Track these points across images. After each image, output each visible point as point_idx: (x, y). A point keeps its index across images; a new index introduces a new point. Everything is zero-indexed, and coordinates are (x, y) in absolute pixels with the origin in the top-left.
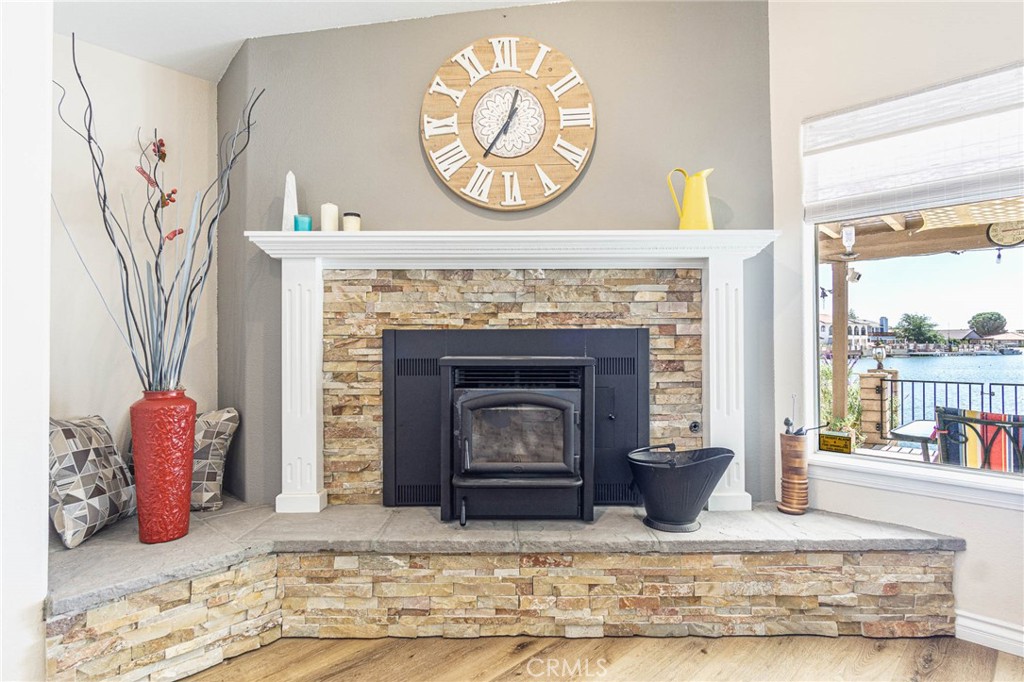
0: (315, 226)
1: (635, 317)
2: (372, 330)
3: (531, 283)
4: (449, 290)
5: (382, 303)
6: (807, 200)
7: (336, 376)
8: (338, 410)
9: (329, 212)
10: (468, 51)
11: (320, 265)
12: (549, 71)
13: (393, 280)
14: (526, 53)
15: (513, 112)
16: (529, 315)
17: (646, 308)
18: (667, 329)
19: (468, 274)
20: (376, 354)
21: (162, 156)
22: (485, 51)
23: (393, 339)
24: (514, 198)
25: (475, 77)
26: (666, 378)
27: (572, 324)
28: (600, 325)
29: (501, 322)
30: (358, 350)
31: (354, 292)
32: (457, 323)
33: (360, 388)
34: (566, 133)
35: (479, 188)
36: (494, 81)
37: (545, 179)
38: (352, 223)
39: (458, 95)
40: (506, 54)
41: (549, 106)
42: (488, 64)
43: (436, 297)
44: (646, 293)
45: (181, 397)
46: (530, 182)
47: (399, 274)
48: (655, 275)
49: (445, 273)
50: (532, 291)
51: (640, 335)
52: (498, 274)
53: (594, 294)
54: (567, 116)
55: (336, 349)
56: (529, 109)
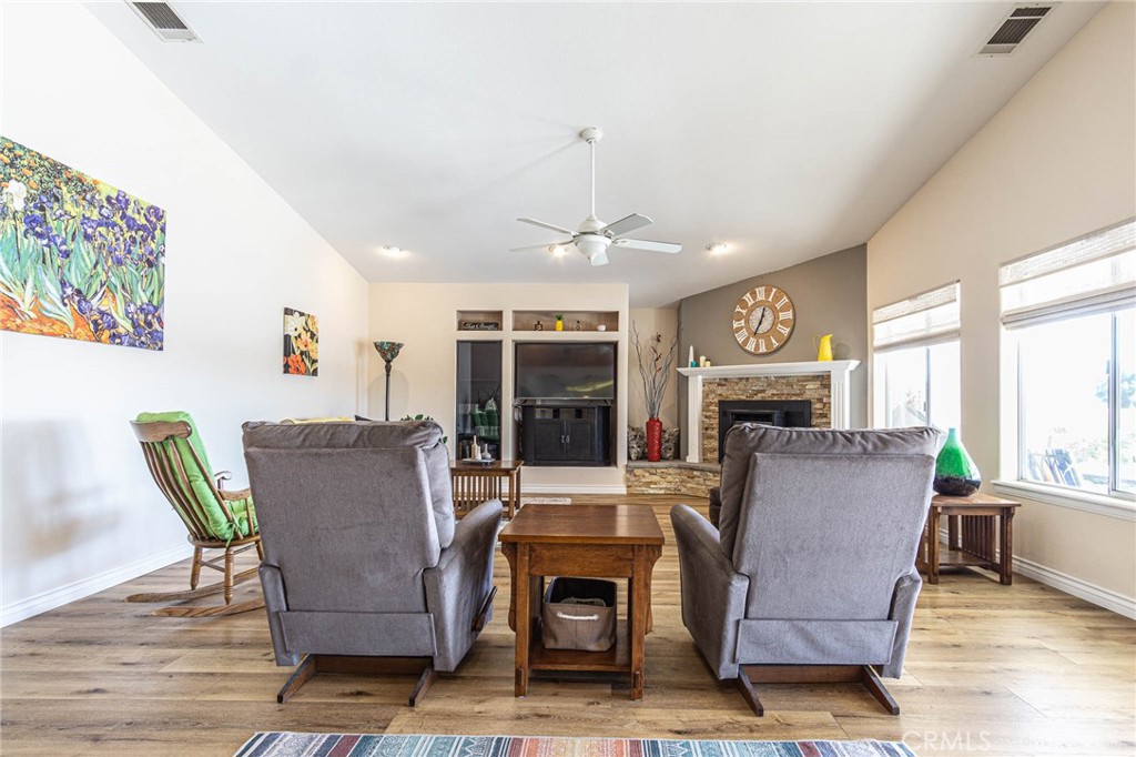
0: (698, 365)
1: (806, 396)
2: (716, 400)
3: (771, 382)
4: (741, 385)
5: (720, 390)
6: (877, 343)
7: (706, 417)
8: (707, 429)
9: (702, 359)
10: (748, 295)
11: (700, 378)
12: (776, 298)
13: (723, 382)
14: (768, 293)
15: (763, 316)
16: (769, 394)
17: (811, 391)
18: (820, 400)
19: (748, 379)
20: (717, 409)
21: (659, 341)
22: (754, 295)
23: (722, 404)
24: (763, 349)
25: (750, 304)
26: (818, 421)
27: (783, 398)
28: (794, 398)
29: (759, 397)
30: (712, 408)
31: (714, 387)
32: (744, 398)
33: (713, 421)
34: (782, 323)
35: (750, 347)
36: (757, 305)
37: (774, 341)
38: (708, 363)
39: (744, 312)
40: (761, 293)
41: (775, 313)
42: (754, 298)
43: (737, 388)
44: (810, 386)
45: (658, 421)
46: (769, 344)
47: (726, 380)
48: (815, 378)
49: (741, 379)
50: (769, 385)
51: (809, 403)
52: (758, 379)
53: (792, 386)
54: (782, 316)
55: (706, 407)
56: (769, 314)
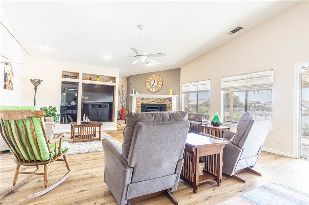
0: (136, 94)
1: (165, 103)
2: (140, 103)
3: (156, 99)
4: (148, 100)
5: (141, 101)
6: (183, 92)
7: (137, 108)
8: (137, 111)
9: (137, 92)
10: (150, 77)
11: (136, 97)
12: (158, 78)
13: (143, 99)
14: (156, 77)
15: (154, 82)
16: (155, 102)
17: (167, 102)
18: (169, 104)
19: (150, 98)
20: (141, 106)
21: (122, 86)
22: (152, 77)
23: (142, 104)
24: (154, 91)
25: (151, 79)
26: (168, 109)
27: (159, 104)
28: (162, 104)
29: (153, 103)
30: (139, 105)
31: (139, 100)
32: (148, 103)
33: (139, 109)
34: (159, 85)
35: (151, 90)
36: (153, 79)
37: (157, 89)
38: (139, 94)
39: (149, 81)
40: (154, 76)
41: (157, 81)
42: (152, 78)
43: (146, 100)
44: (167, 101)
45: (124, 109)
46: (156, 90)
47: (143, 98)
48: (168, 99)
49: (148, 98)
50: (156, 100)
51: (166, 105)
52: (153, 98)
53: (162, 100)
54: (160, 83)
55: (137, 105)
56: (156, 82)
